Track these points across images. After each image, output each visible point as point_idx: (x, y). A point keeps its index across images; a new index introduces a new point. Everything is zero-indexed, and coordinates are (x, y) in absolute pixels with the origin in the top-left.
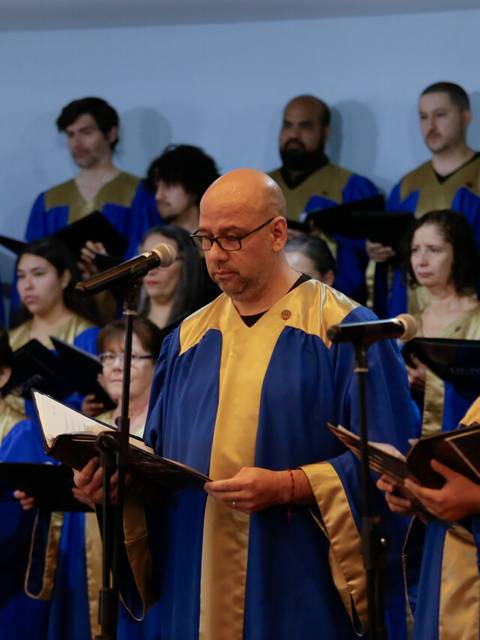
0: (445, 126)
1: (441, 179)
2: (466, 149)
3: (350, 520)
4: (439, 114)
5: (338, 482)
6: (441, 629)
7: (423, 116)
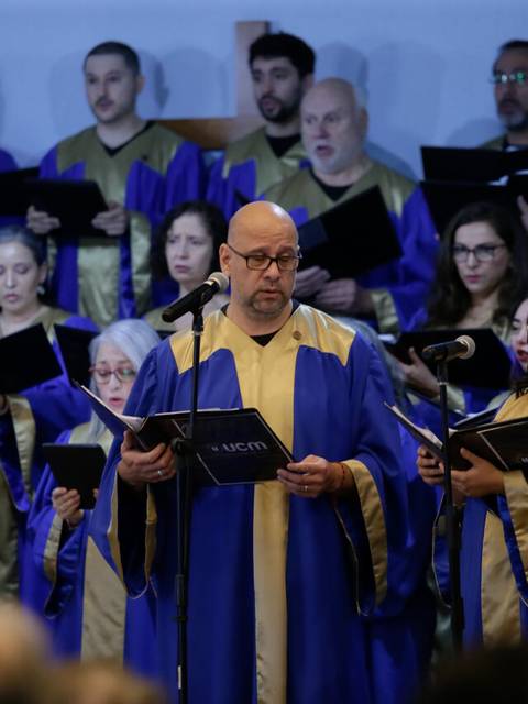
0: (117, 92)
1: (112, 152)
2: (136, 120)
3: (381, 512)
4: (113, 78)
5: (371, 478)
6: (483, 595)
7: (92, 80)
